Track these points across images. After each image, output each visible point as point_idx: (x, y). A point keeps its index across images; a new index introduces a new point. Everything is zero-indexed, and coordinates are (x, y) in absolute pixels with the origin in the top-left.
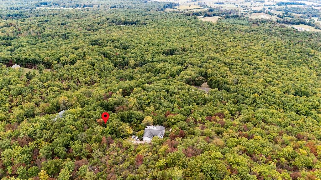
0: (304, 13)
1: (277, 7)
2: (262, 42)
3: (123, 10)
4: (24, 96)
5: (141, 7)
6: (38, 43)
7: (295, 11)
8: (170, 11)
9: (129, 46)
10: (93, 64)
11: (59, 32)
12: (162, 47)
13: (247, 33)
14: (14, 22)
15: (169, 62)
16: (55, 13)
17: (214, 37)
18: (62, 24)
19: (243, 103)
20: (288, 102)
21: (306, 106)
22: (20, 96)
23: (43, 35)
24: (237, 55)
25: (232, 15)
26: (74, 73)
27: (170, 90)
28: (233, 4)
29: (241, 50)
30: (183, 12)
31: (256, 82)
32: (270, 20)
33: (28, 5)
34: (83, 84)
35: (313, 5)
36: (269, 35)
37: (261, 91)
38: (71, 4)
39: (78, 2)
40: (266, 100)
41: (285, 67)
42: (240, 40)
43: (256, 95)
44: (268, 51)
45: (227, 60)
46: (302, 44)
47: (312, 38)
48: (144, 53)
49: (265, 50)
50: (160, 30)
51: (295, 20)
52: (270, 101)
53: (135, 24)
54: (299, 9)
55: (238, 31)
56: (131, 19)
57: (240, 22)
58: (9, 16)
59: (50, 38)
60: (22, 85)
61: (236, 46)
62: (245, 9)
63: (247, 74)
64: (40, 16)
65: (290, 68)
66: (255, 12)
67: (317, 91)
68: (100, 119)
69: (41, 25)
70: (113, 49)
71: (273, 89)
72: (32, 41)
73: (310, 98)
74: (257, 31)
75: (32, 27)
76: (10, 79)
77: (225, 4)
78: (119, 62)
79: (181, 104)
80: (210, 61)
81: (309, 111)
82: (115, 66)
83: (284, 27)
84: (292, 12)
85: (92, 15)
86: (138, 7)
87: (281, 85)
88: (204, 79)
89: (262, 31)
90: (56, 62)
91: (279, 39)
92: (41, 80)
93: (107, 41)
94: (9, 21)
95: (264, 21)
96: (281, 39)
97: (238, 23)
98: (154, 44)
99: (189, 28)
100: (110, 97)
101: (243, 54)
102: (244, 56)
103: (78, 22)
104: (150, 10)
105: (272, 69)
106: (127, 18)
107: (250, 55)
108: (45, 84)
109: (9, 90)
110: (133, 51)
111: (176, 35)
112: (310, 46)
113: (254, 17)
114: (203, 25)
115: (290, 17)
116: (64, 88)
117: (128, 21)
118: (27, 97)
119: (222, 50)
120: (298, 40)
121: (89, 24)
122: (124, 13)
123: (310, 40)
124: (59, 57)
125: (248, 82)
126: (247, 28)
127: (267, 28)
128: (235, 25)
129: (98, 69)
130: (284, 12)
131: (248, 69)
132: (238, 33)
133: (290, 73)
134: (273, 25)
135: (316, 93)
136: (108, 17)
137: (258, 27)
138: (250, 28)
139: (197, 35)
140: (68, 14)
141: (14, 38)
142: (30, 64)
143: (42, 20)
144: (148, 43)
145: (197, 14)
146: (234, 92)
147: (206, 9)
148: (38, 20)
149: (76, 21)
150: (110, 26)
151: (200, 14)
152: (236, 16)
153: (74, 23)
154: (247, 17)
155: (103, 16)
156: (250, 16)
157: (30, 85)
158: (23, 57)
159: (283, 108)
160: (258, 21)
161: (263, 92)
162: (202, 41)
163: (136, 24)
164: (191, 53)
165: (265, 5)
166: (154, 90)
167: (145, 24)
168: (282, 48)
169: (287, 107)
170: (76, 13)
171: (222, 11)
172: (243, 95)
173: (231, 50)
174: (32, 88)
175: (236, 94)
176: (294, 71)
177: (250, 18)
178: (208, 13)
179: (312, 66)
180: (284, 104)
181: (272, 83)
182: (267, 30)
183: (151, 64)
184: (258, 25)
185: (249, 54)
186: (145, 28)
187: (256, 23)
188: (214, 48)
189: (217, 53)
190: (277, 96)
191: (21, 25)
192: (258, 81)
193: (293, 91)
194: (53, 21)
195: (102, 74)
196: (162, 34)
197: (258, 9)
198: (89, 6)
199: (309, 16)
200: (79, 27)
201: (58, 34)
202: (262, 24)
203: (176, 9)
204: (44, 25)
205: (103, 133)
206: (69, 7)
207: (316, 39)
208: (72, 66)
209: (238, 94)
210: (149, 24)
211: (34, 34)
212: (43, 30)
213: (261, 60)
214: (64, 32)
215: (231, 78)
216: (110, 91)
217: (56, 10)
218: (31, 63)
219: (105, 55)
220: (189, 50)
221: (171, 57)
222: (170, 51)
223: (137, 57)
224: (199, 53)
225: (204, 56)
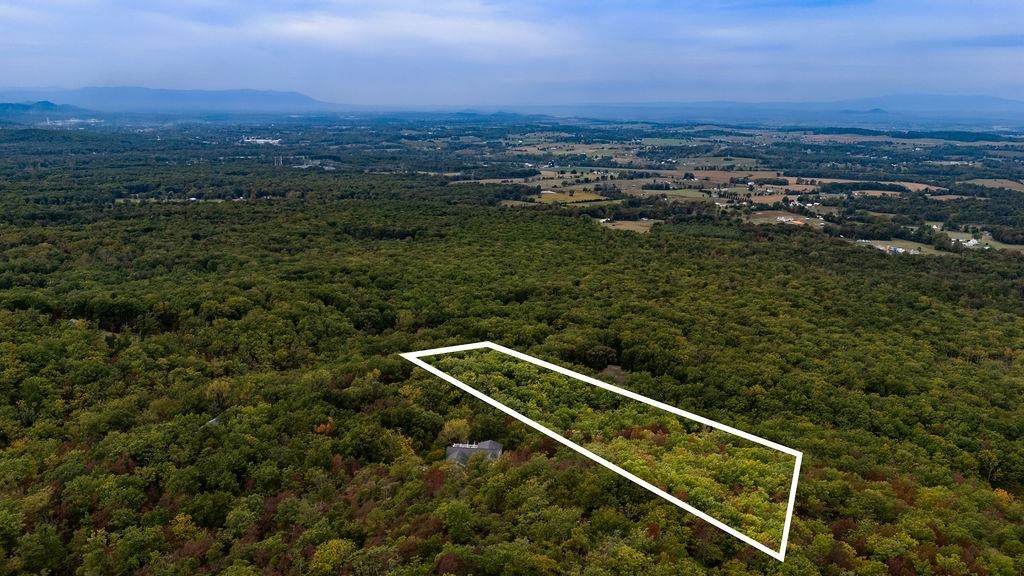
0: (903, 211)
1: (824, 196)
2: (782, 277)
3: (376, 202)
4: (103, 386)
5: (430, 197)
6: (127, 281)
7: (876, 207)
8: (512, 206)
9: (396, 282)
10: (295, 320)
11: (188, 256)
12: (494, 285)
13: (736, 257)
14: (51, 231)
15: (512, 316)
16: (174, 209)
17: (642, 266)
18: (197, 237)
19: (720, 407)
20: (844, 406)
21: (896, 415)
22: (95, 385)
23: (138, 263)
24: (706, 304)
25: (694, 214)
26: (241, 338)
27: (516, 373)
28: (695, 188)
29: (717, 294)
30: (550, 207)
31: (757, 361)
32: (806, 228)
33: (91, 191)
34: (268, 365)
35: (927, 189)
36: (802, 263)
37: (772, 379)
38: (221, 191)
39: (241, 185)
40: (786, 402)
41: (842, 332)
42: (717, 274)
43: (758, 388)
44: (796, 296)
45: (679, 314)
46: (894, 285)
47: (927, 270)
48: (440, 300)
49: (788, 294)
50: (485, 248)
51: (876, 228)
52: (797, 404)
53: (413, 237)
54: (889, 200)
55: (713, 252)
56: (399, 224)
57: (718, 231)
58: (34, 217)
59: (160, 269)
60: (98, 359)
61: (706, 285)
62: (732, 202)
63: (733, 343)
64: (126, 218)
65: (858, 335)
66: (762, 207)
67: (929, 386)
68: (322, 425)
69: (133, 239)
70: (351, 288)
71: (805, 376)
72: (108, 276)
73: (909, 400)
74: (767, 253)
75: (107, 245)
76: (64, 345)
77: (674, 189)
78: (369, 318)
79: (546, 403)
80: (629, 314)
81: (906, 429)
82: (359, 326)
83: (842, 243)
84: (868, 209)
85: (284, 214)
86: (421, 195)
87: (830, 368)
88: (610, 352)
89: (782, 253)
90: (191, 311)
91: (830, 272)
92: (148, 352)
93: (333, 273)
94: (35, 230)
95: (787, 230)
96: (834, 272)
97: (713, 234)
98: (467, 280)
99: (571, 245)
100: (348, 385)
101: (726, 303)
102: (727, 307)
103: (242, 231)
104: (455, 203)
105: (805, 335)
106: (389, 223)
107: (743, 305)
108: (162, 361)
109: (63, 372)
110: (407, 294)
111: (532, 260)
112: (917, 287)
113: (759, 219)
114: (611, 238)
115: (860, 220)
116: (212, 372)
117: (391, 228)
118: (112, 389)
119: (665, 293)
120: (884, 275)
121: (276, 235)
122: (378, 210)
123: (920, 276)
124: (196, 300)
125: (733, 359)
126: (736, 245)
127: (795, 246)
128: (702, 238)
129: (308, 329)
130: (844, 209)
131: (737, 333)
132: (713, 258)
133: (855, 346)
134: (813, 239)
135: (926, 390)
136: (332, 220)
137: (769, 244)
138: (747, 246)
139: (592, 261)
140: (211, 213)
141: (54, 269)
142: (115, 321)
143: (136, 227)
144: (453, 277)
145: (595, 213)
146: (695, 381)
147: (619, 202)
148: (124, 228)
149: (236, 230)
150: (338, 240)
151: (600, 212)
152: (705, 217)
153: (230, 234)
154: (738, 221)
155: (317, 217)
156: (748, 218)
157: (121, 361)
158: (96, 299)
159: (835, 423)
160: (769, 230)
161: (775, 383)
162: (606, 273)
163: (416, 237)
164: (575, 299)
165: (788, 192)
166: (470, 369)
167: (442, 236)
168: (837, 291)
169: (844, 419)
170: (236, 211)
171: (665, 204)
172: (720, 387)
173: (691, 294)
174: (125, 370)
175: (700, 385)
176: (870, 340)
177: (745, 221)
178: (624, 210)
179: (918, 332)
180: (836, 412)
181: (802, 363)
182: (795, 252)
183: (461, 320)
184: (771, 239)
185: (743, 301)
186: (443, 245)
187: (765, 236)
188: (642, 289)
189: (649, 299)
190: (815, 393)
191: (71, 238)
192: (764, 358)
193: (862, 383)
194: (168, 231)
195: (322, 345)
196: (492, 258)
197: (770, 201)
198: (274, 195)
199: (916, 219)
200: (245, 244)
201: (185, 259)
202: (781, 237)
203: (532, 201)
204: (141, 239)
205: (335, 450)
206: (213, 198)
207: (936, 273)
208: (236, 323)
209: (707, 385)
210: (454, 234)
211: (113, 261)
212: (139, 251)
213: (774, 315)
214: (201, 255)
215: (687, 349)
216: (347, 373)
217: (174, 203)
218: (115, 317)
219: (327, 300)
220: (569, 292)
221: (518, 306)
222: (516, 295)
223: (420, 306)
224: (598, 299)
225: (610, 305)
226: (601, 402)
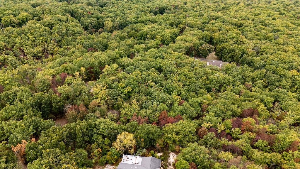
9: (107, 3)
10: (51, 26)
12: (149, 4)
15: (159, 23)
24: (243, 14)
27: (164, 68)
29: (245, 8)
31: (285, 51)
43: (294, 72)
44: (278, 9)
45: (234, 20)
48: (126, 12)
49: (274, 8)
61: (239, 3)
70: (86, 6)
78: (91, 23)
79: (184, 93)
80: (213, 21)
82: (85, 29)
88: (211, 48)
100: (61, 83)
101: (250, 13)
102: (252, 15)
107: (259, 14)
110: (111, 9)
119: (223, 8)
129: (57, 33)
146: (260, 68)
164: (186, 11)
166: (138, 68)
168: (292, 6)
172: (275, 73)
173: (234, 9)
175: (264, 70)
183: (134, 26)
185: (257, 12)
188: (213, 6)
189: (218, 11)
192: (288, 49)
195: (63, 42)
208: (16, 30)
209: (267, 71)
213: (275, 19)
215: (249, 45)
219: (72, 14)
220: (182, 8)
221: (161, 16)
222: (159, 9)
223: (116, 17)
224: (196, 12)
225: (203, 15)
226: (213, 86)
